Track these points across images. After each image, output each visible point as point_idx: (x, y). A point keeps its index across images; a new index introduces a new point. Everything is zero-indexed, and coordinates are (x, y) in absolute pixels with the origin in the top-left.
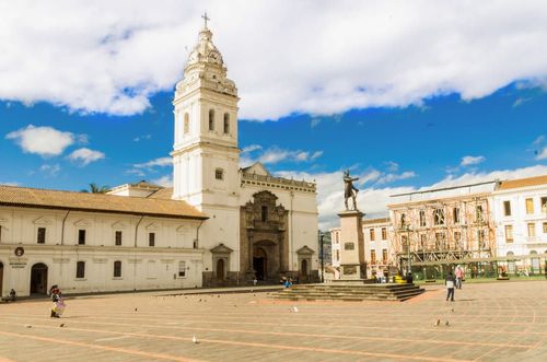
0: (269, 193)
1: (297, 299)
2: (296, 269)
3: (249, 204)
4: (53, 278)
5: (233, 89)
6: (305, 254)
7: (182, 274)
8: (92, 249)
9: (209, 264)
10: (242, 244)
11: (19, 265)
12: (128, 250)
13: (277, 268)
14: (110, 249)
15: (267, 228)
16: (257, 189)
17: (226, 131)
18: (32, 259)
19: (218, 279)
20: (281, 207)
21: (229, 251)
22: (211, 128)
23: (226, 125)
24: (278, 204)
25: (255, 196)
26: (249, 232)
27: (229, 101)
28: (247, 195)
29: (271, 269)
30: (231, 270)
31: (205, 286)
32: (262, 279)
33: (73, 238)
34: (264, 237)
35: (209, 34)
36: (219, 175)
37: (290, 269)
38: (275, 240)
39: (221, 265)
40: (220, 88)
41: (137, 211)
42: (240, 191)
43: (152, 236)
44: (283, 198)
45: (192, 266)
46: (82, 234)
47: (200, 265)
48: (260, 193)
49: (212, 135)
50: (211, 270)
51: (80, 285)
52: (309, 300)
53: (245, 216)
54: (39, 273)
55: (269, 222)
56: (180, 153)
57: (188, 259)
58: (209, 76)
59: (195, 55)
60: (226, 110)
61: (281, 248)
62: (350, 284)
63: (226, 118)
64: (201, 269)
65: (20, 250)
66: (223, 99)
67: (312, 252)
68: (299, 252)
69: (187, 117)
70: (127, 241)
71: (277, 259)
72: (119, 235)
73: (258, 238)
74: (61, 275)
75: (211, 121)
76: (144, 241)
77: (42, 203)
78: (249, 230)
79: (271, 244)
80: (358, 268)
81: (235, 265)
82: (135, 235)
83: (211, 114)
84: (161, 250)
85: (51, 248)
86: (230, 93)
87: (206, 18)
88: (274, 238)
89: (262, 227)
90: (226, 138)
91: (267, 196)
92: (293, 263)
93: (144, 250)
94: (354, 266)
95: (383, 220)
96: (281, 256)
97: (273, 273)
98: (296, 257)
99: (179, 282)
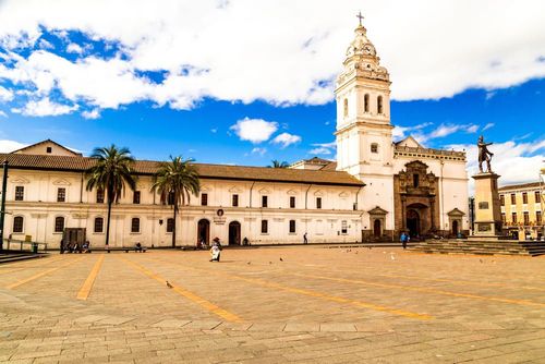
0: (420, 163)
1: (431, 252)
2: (448, 229)
3: (402, 172)
4: (245, 233)
5: (386, 74)
6: (455, 216)
7: (344, 231)
8: (272, 210)
9: (367, 223)
10: (395, 206)
11: (220, 223)
12: (300, 211)
13: (429, 227)
14: (286, 211)
15: (419, 193)
16: (408, 160)
17: (379, 111)
18: (229, 218)
19: (375, 236)
20: (432, 174)
21: (385, 213)
22: (366, 110)
23: (380, 107)
24: (428, 172)
25: (407, 165)
26: (401, 197)
27: (382, 86)
28: (400, 165)
29: (423, 229)
30: (387, 228)
31: (364, 241)
32: (415, 237)
33: (258, 203)
34: (417, 200)
35: (363, 29)
36: (374, 148)
37: (442, 228)
38: (427, 204)
39: (377, 224)
40: (374, 76)
41: (306, 180)
42: (393, 161)
43: (319, 200)
44: (433, 167)
45: (353, 225)
46: (265, 199)
47: (359, 224)
48: (412, 163)
49: (367, 116)
50: (368, 228)
51: (264, 239)
52: (442, 253)
53: (399, 184)
54: (235, 228)
55: (421, 188)
56: (341, 133)
57: (349, 219)
58: (364, 65)
59: (352, 50)
60: (379, 93)
61: (432, 210)
62: (483, 239)
63: (379, 99)
64: (360, 227)
65: (220, 212)
66: (376, 85)
67: (462, 214)
68: (449, 214)
69: (346, 102)
70: (299, 204)
71: (429, 220)
72: (293, 199)
73: (410, 201)
74: (250, 231)
75: (366, 104)
76: (312, 205)
77: (235, 176)
78: (402, 195)
79: (423, 207)
80: (493, 226)
81: (390, 224)
82: (305, 199)
83: (366, 98)
84: (326, 212)
85: (243, 210)
86: (383, 78)
87: (360, 17)
88: (426, 201)
89: (414, 193)
90: (380, 117)
91: (417, 165)
92: (444, 223)
93: (314, 212)
94: (488, 223)
95: (536, 184)
96: (432, 217)
97: (425, 232)
98: (447, 218)
99: (342, 238)
